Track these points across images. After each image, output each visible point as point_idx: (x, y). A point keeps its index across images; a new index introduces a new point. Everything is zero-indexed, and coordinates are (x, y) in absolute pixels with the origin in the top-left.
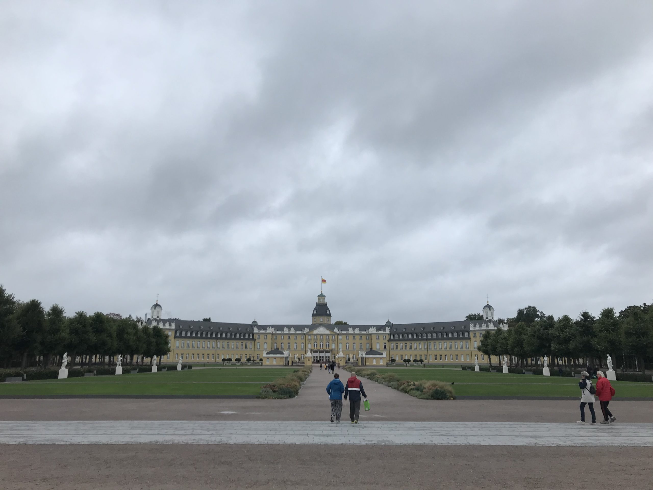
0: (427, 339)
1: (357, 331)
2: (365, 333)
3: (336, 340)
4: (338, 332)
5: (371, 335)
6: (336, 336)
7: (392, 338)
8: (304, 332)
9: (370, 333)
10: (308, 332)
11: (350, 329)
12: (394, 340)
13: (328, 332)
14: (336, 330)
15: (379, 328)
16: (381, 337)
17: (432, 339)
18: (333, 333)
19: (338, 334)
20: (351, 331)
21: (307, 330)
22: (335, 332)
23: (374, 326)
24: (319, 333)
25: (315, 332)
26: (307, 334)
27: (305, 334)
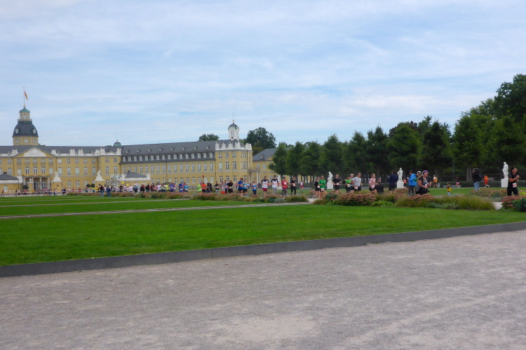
0: (166, 161)
1: (81, 153)
2: (90, 155)
3: (55, 164)
4: (57, 155)
5: (97, 157)
6: (54, 160)
7: (124, 160)
8: (12, 155)
9: (96, 155)
10: (17, 155)
11: (71, 151)
12: (127, 163)
13: (43, 155)
14: (54, 152)
15: (108, 149)
16: (111, 160)
17: (172, 161)
18: (50, 156)
19: (57, 158)
20: (72, 153)
21: (15, 153)
22: (53, 155)
23: (103, 148)
24: (31, 156)
25: (26, 154)
26: (15, 157)
27: (12, 158)
